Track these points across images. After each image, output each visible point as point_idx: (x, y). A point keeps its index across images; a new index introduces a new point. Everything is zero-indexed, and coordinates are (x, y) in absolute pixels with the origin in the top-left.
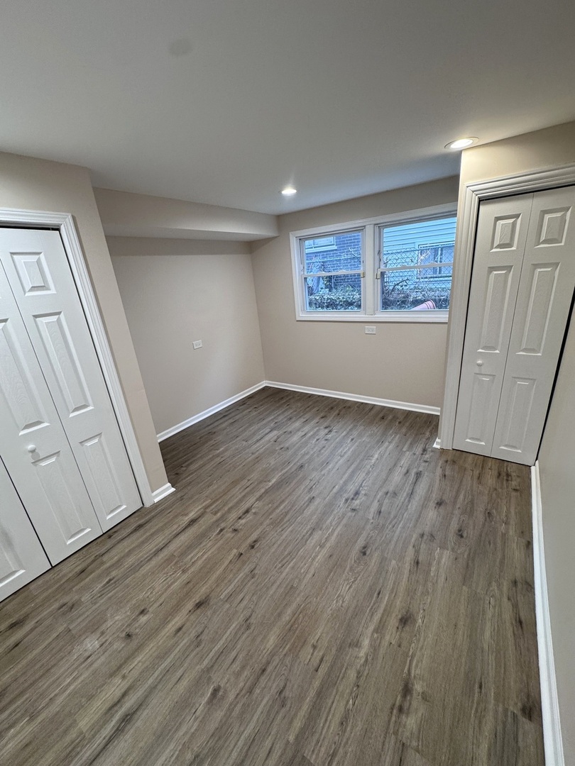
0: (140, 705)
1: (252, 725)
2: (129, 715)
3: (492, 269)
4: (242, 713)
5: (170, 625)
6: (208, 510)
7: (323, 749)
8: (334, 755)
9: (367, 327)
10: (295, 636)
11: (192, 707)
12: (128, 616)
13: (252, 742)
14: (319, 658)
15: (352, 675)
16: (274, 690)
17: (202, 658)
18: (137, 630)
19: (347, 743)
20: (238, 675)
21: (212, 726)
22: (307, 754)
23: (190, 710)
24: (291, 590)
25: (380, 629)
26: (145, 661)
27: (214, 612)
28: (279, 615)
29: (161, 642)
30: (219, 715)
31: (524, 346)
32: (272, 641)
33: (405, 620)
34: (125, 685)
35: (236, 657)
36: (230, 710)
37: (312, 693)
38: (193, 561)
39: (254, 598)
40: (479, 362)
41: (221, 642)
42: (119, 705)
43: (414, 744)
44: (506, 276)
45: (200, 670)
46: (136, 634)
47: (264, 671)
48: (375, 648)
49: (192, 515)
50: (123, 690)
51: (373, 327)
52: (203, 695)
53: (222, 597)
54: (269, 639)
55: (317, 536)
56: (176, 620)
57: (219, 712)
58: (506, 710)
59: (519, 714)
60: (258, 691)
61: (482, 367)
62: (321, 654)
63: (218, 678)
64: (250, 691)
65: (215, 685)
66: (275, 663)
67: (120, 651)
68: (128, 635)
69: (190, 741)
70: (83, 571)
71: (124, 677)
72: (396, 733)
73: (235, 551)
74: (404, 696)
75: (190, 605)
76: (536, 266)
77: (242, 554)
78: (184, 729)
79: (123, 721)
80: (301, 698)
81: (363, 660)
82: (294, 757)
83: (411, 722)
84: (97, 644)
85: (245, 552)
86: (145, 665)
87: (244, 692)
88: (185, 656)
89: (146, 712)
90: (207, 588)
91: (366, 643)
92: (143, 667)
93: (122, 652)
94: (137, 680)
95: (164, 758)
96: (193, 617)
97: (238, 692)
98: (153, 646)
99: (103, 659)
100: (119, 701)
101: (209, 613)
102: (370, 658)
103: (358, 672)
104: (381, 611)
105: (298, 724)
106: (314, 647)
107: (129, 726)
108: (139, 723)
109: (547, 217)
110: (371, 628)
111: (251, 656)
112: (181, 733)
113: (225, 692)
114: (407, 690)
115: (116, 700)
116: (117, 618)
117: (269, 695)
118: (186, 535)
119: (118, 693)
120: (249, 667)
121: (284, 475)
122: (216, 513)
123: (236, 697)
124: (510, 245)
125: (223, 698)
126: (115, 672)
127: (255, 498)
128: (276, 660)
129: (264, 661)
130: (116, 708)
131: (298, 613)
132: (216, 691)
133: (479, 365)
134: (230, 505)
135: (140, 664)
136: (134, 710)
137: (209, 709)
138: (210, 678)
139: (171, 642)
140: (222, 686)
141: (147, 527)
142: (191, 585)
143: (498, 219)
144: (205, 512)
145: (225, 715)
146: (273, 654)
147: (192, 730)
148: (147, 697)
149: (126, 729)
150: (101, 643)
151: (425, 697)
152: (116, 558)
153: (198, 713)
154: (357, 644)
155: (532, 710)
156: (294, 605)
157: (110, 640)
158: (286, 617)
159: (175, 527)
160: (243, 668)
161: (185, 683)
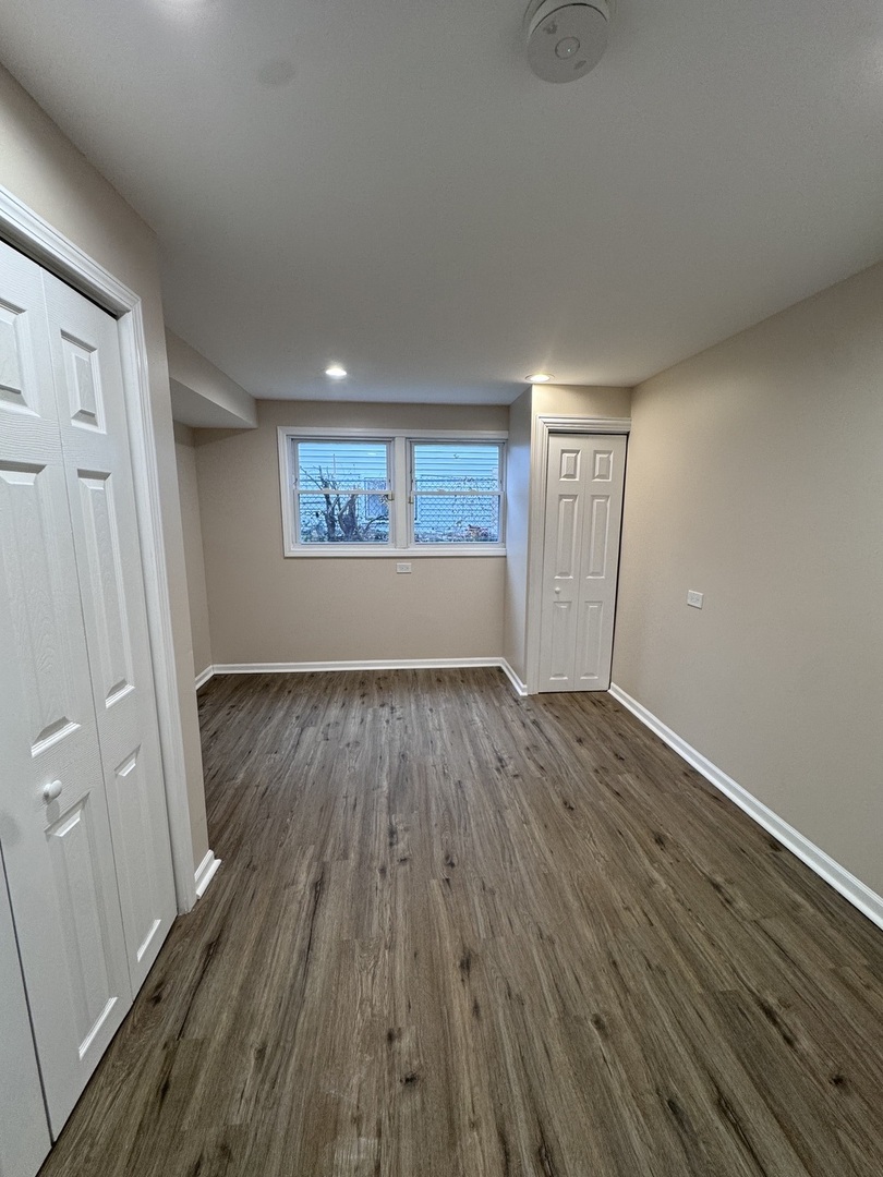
0: (540, 1124)
1: (662, 1013)
2: (540, 1150)
3: (562, 497)
4: (643, 1013)
5: (457, 1015)
6: (327, 858)
7: (725, 974)
8: (735, 970)
9: (400, 563)
10: (602, 913)
11: (596, 1059)
12: (372, 1062)
13: (680, 1026)
14: (641, 914)
15: (676, 905)
16: (643, 970)
17: (543, 1010)
18: (415, 1063)
19: (730, 954)
20: (597, 988)
21: (636, 1053)
22: (720, 988)
23: (598, 1064)
24: (548, 879)
25: (652, 860)
26: (479, 1080)
27: (495, 957)
28: (565, 906)
29: (470, 1041)
30: (628, 1037)
31: (591, 570)
32: (588, 934)
33: (660, 840)
34: (488, 1132)
35: (576, 977)
36: (631, 1022)
37: (670, 944)
38: (387, 927)
39: (521, 910)
40: (557, 589)
41: (543, 976)
42: (513, 1158)
43: (758, 915)
44: (573, 503)
45: (557, 1021)
46: (421, 1067)
47: (614, 963)
48: (666, 875)
49: (304, 879)
50: (495, 1138)
51: (408, 563)
52: (591, 1040)
53: (483, 936)
54: (584, 935)
55: (509, 814)
56: (456, 1002)
57: (625, 1035)
58: (767, 855)
59: (774, 852)
60: (632, 984)
61: (560, 595)
62: (639, 910)
63: (586, 1009)
64: (626, 990)
65: (589, 1018)
66: (615, 949)
67: (423, 1109)
68: (407, 1080)
69: (635, 1088)
70: (166, 1088)
71: (474, 1125)
72: (744, 919)
73: (434, 882)
74: (720, 891)
75: (454, 975)
76: (594, 497)
77: (448, 880)
78: (615, 1085)
79: (543, 1164)
80: (667, 954)
81: (670, 889)
82: (717, 999)
83: (741, 904)
84: (368, 1142)
85: (449, 874)
86: (485, 1084)
87: (622, 997)
88: (522, 1025)
89: (556, 1123)
90: (451, 942)
91: (656, 876)
92: (486, 1089)
93: (428, 1107)
94: (497, 1109)
95: (634, 1132)
96: (474, 984)
97: (617, 1002)
98: (467, 1056)
99: (406, 1143)
100: (507, 1154)
101: (489, 962)
102: (672, 884)
103: (678, 900)
104: (637, 845)
105: (690, 976)
106: (627, 909)
107: (557, 1158)
108: (563, 1140)
109: (598, 456)
110: (647, 862)
111: (588, 961)
112: (617, 1092)
113: (607, 1014)
114: (717, 887)
115: (500, 1157)
116: (355, 1081)
117: (644, 978)
118: (330, 905)
119: (493, 1147)
120: (598, 973)
121: (390, 771)
122: (345, 856)
123: (622, 1007)
124: (573, 476)
125: (612, 1021)
126: (452, 1135)
127: (384, 815)
128: (612, 945)
129: (604, 955)
130: (513, 1164)
131: (580, 895)
132: (598, 1022)
133: (557, 593)
134: (356, 838)
135: (477, 1089)
136: (539, 1136)
137: (613, 1043)
138: (578, 1019)
139: (485, 1029)
140: (597, 1011)
141: (232, 936)
142: (423, 955)
143: (563, 451)
144: (324, 864)
145: (634, 1032)
146: (604, 943)
147: (624, 1076)
148: (535, 1110)
149: (558, 1165)
150: (374, 1133)
151: (730, 882)
152: (224, 1016)
153: (608, 1057)
154: (652, 882)
155: (776, 845)
156: (568, 890)
157: (384, 1114)
158: (574, 904)
159: (294, 907)
160: (594, 978)
161: (557, 1049)
